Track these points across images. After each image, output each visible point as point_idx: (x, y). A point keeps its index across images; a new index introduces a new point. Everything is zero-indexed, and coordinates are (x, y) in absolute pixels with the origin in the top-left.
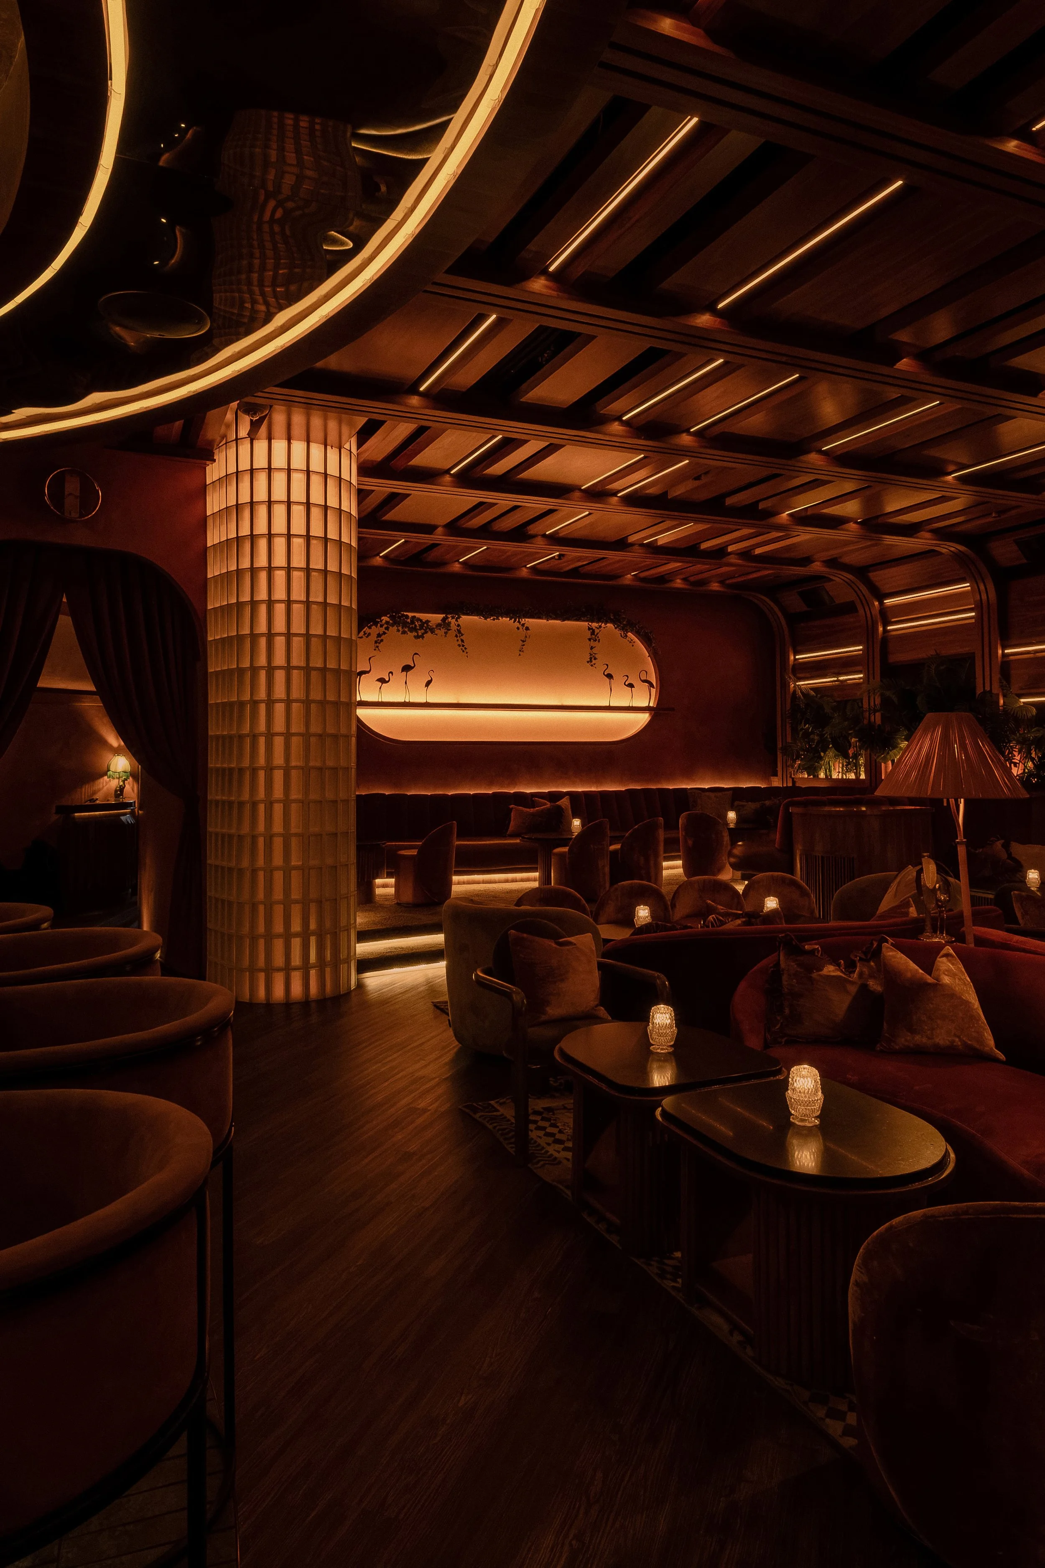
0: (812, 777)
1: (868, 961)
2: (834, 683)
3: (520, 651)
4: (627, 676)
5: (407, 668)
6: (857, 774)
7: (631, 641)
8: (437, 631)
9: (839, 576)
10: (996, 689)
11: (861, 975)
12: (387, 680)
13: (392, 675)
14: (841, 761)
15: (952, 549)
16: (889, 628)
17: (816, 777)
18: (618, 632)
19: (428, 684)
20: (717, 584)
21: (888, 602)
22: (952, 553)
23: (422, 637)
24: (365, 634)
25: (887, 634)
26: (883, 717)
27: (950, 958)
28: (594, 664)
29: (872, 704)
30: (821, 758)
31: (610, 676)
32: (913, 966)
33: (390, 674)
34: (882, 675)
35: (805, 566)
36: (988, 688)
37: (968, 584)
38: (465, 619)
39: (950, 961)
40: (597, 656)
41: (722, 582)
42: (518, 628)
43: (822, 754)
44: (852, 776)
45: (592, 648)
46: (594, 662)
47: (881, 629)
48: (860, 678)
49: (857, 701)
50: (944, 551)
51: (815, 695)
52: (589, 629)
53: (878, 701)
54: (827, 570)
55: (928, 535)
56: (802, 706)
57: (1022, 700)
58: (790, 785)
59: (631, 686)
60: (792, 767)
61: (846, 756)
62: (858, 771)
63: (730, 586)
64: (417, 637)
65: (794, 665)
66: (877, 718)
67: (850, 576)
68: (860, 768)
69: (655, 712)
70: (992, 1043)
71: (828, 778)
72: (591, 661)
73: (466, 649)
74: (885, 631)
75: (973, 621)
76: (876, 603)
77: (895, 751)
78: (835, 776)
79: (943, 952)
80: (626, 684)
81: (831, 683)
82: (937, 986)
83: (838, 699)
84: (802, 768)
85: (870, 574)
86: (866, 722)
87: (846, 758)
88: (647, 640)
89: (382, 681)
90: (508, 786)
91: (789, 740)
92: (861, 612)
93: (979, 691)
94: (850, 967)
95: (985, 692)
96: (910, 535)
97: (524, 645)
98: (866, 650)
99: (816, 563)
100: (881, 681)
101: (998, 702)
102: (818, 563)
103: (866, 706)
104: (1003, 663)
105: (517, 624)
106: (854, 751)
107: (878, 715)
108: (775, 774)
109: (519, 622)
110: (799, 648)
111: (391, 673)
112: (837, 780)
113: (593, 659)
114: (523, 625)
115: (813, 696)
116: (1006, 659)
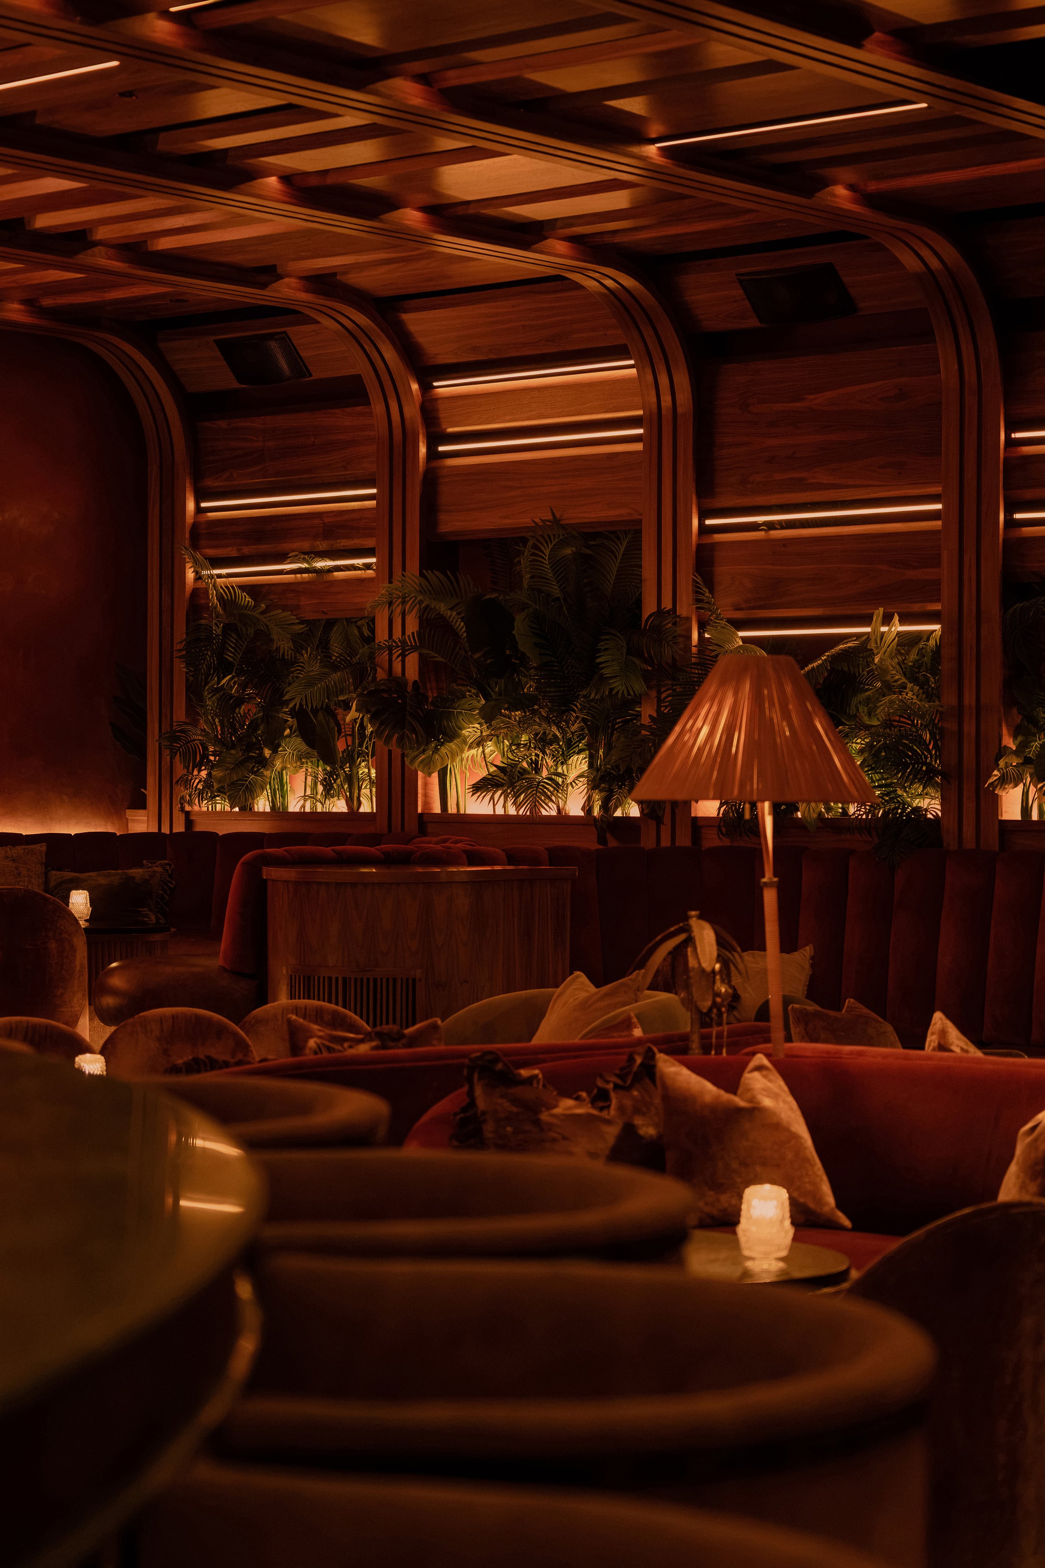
0: (237, 809)
1: (628, 1089)
2: (298, 576)
6: (353, 801)
9: (333, 313)
10: (685, 608)
11: (621, 1109)
14: (310, 770)
15: (609, 283)
16: (441, 449)
17: (247, 808)
20: (16, 306)
21: (445, 387)
22: (606, 291)
25: (435, 464)
26: (423, 662)
27: (765, 1072)
29: (397, 634)
30: (264, 763)
32: (709, 1086)
34: (426, 564)
35: (263, 286)
36: (667, 604)
37: (632, 362)
39: (765, 1077)
41: (30, 303)
43: (267, 753)
44: (339, 806)
47: (423, 450)
48: (368, 566)
49: (359, 623)
50: (590, 284)
51: (252, 603)
53: (412, 626)
54: (304, 296)
55: (561, 246)
56: (217, 630)
57: (741, 634)
58: (179, 828)
60: (186, 782)
61: (327, 755)
62: (356, 795)
63: (53, 313)
65: (195, 526)
66: (412, 668)
67: (362, 320)
68: (360, 789)
70: (831, 1200)
71: (279, 813)
74: (432, 454)
75: (639, 447)
76: (415, 387)
77: (451, 744)
78: (294, 806)
79: (752, 1065)
81: (293, 576)
82: (754, 1111)
83: (310, 616)
84: (210, 790)
85: (406, 317)
86: (381, 675)
87: (326, 762)
91: (180, 715)
92: (378, 408)
93: (649, 608)
94: (601, 1098)
95: (660, 612)
96: (525, 245)
98: (387, 499)
99: (287, 280)
100: (422, 575)
101: (689, 637)
102: (292, 281)
103: (381, 635)
104: (700, 547)
106: (348, 746)
107: (412, 660)
108: (140, 803)
110: (210, 483)
112: (301, 816)
115: (246, 607)
116: (707, 540)
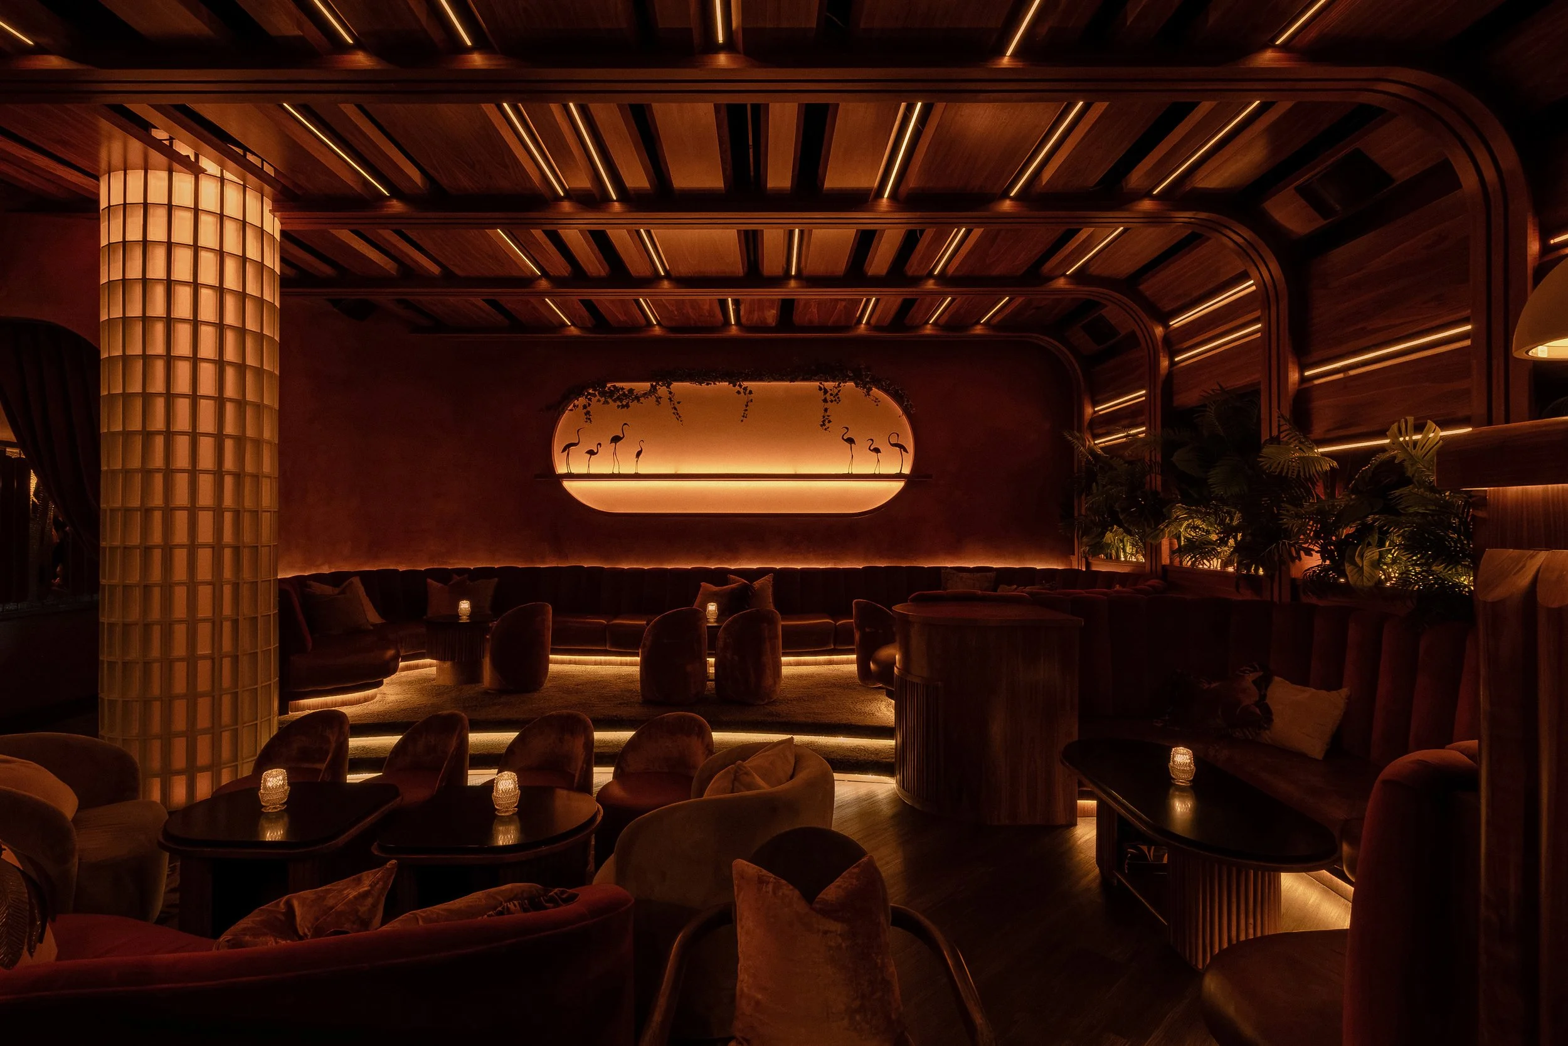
2: (1124, 439)
3: (743, 416)
4: (872, 440)
5: (616, 439)
7: (876, 400)
8: (642, 399)
12: (596, 451)
13: (600, 447)
16: (1174, 358)
18: (861, 391)
19: (639, 454)
20: (980, 327)
21: (1176, 323)
23: (627, 406)
24: (574, 406)
25: (1172, 367)
28: (828, 427)
29: (1153, 463)
31: (850, 441)
33: (599, 446)
37: (1252, 282)
38: (676, 385)
40: (830, 418)
42: (739, 392)
45: (826, 410)
46: (827, 425)
47: (1165, 362)
48: (1142, 432)
51: (1109, 455)
52: (820, 389)
53: (1158, 461)
59: (877, 450)
64: (623, 407)
65: (1091, 420)
66: (1157, 482)
69: (911, 480)
72: (824, 425)
73: (680, 417)
74: (1173, 364)
76: (1160, 326)
80: (872, 448)
81: (1121, 440)
83: (1128, 460)
85: (1141, 288)
88: (898, 397)
89: (591, 453)
90: (729, 560)
92: (1142, 343)
97: (746, 410)
98: (1148, 395)
100: (1164, 434)
104: (1298, 392)
105: (737, 388)
107: (1158, 477)
108: (1073, 553)
109: (740, 386)
110: (1095, 399)
111: (600, 444)
113: (827, 421)
114: (745, 389)
116: (1304, 386)
